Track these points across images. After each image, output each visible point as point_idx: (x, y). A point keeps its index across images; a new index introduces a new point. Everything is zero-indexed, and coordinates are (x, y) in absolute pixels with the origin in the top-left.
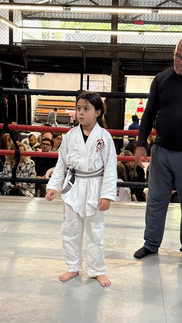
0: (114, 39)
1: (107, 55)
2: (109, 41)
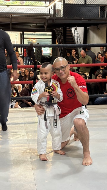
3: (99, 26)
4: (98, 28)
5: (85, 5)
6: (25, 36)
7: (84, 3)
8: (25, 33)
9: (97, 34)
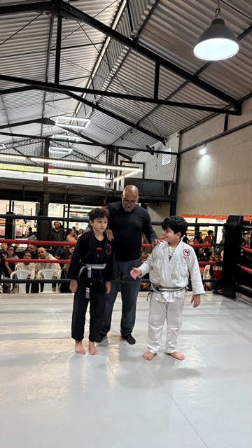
0: (46, 179)
1: (41, 189)
2: (42, 180)
3: (160, 203)
4: (158, 205)
5: (144, 179)
6: (71, 210)
7: (142, 177)
8: (71, 205)
9: (157, 211)
